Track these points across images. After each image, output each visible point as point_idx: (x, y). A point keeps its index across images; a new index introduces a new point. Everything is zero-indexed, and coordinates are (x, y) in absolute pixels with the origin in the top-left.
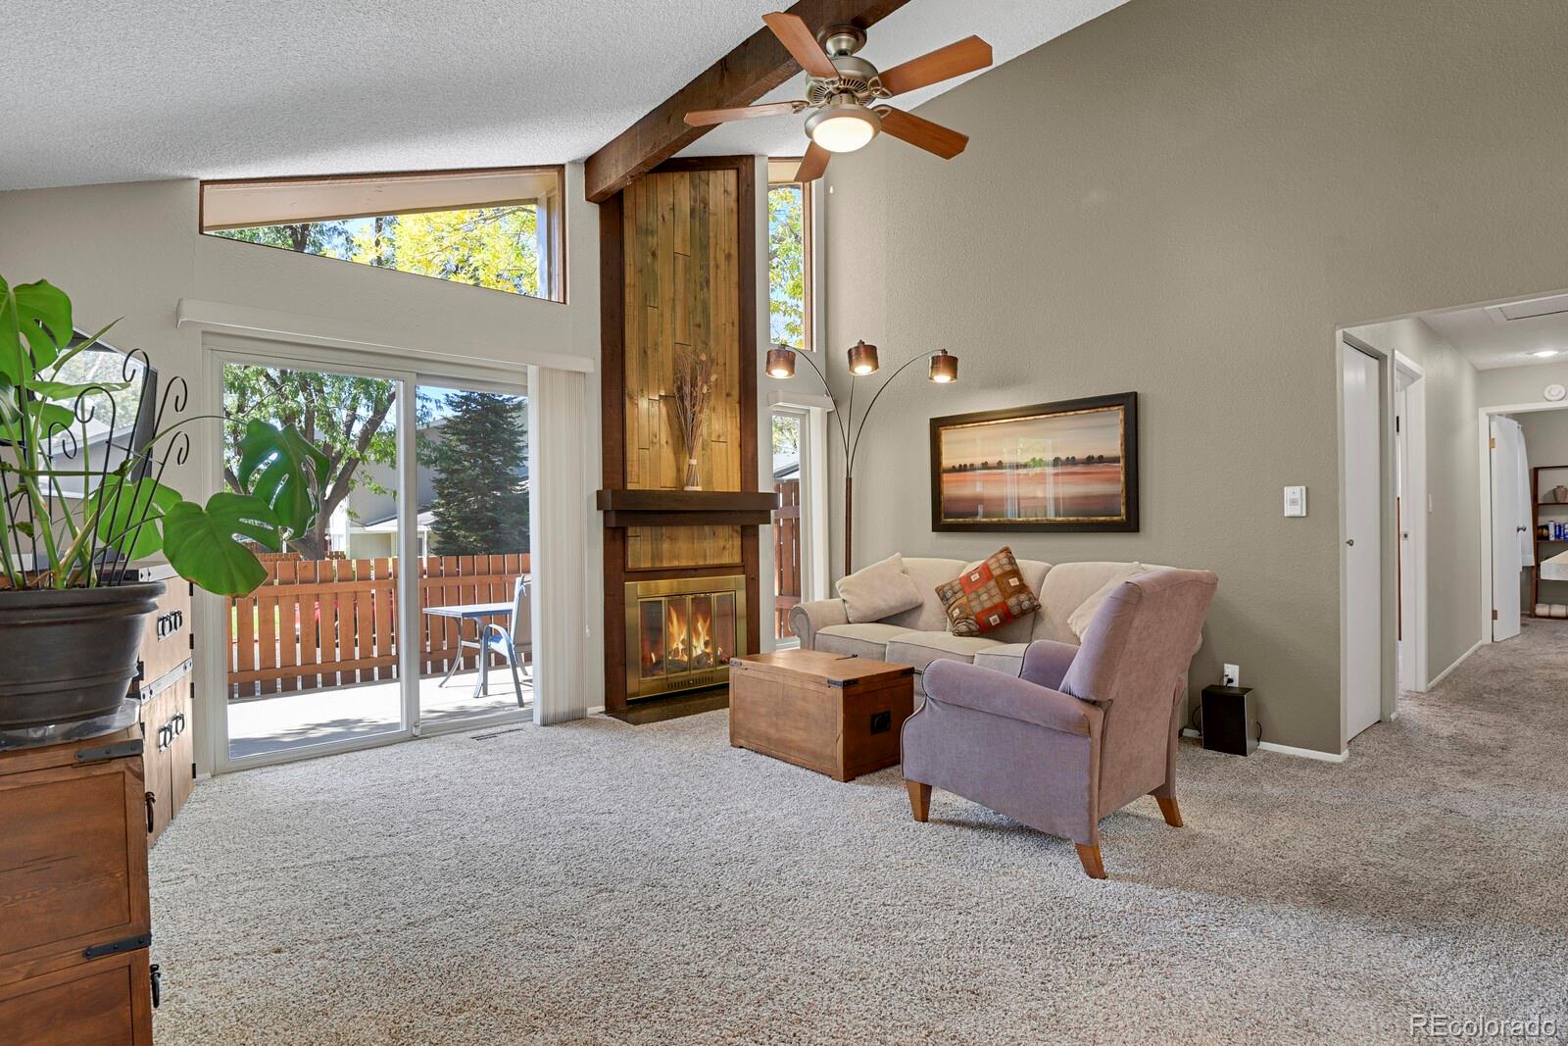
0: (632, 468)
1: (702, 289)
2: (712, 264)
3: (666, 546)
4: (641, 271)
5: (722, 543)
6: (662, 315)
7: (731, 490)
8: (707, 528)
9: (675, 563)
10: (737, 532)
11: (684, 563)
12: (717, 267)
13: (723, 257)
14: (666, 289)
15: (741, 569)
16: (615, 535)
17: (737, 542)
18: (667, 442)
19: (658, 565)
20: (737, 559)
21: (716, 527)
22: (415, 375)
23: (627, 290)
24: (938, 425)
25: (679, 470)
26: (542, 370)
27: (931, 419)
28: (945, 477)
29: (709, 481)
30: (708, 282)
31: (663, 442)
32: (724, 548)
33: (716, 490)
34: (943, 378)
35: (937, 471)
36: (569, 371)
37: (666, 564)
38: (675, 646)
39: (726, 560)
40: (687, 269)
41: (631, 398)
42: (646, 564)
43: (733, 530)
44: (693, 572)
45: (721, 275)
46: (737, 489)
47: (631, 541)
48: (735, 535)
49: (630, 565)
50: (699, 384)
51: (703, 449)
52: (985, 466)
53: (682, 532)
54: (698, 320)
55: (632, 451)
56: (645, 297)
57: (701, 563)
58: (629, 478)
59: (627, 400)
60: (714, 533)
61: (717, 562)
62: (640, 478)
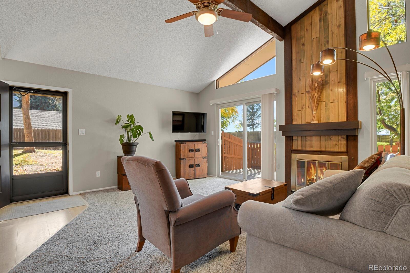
0: (294, 118)
1: (325, 45)
2: (330, 33)
3: (308, 143)
4: (298, 53)
5: (334, 143)
6: (307, 63)
7: (340, 121)
8: (327, 137)
9: (312, 149)
10: (344, 138)
11: (315, 149)
12: (333, 33)
13: (336, 28)
14: (308, 54)
15: (346, 154)
16: (289, 140)
17: (344, 142)
18: (309, 107)
19: (304, 149)
20: (344, 149)
21: (331, 137)
23: (293, 61)
26: (262, 95)
29: (329, 118)
30: (328, 42)
31: (307, 107)
32: (336, 145)
33: (331, 122)
37: (308, 149)
38: (312, 177)
39: (336, 149)
40: (318, 42)
41: (295, 95)
42: (300, 148)
43: (342, 137)
44: (320, 153)
45: (335, 35)
46: (344, 120)
47: (294, 141)
48: (343, 139)
49: (294, 148)
51: (325, 107)
53: (315, 138)
55: (295, 112)
56: (300, 60)
57: (324, 150)
58: (294, 121)
59: (293, 96)
60: (331, 139)
61: (332, 150)
62: (298, 120)
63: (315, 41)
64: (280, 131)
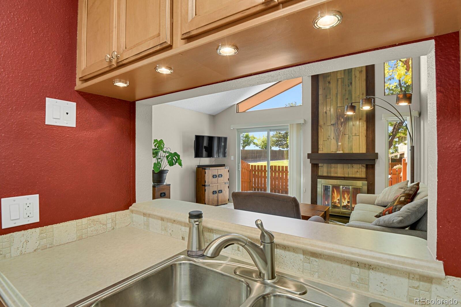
0: (320, 147)
1: (349, 86)
2: (353, 77)
3: (333, 170)
4: (324, 89)
5: (356, 170)
6: (332, 99)
7: (361, 152)
8: (349, 165)
9: (336, 175)
10: (364, 166)
11: (339, 175)
12: (356, 77)
13: (358, 72)
14: (334, 91)
15: (366, 179)
16: (315, 167)
17: (364, 170)
18: (333, 138)
19: (329, 175)
20: (364, 175)
21: (353, 165)
23: (320, 96)
26: (290, 125)
29: (352, 149)
30: (351, 83)
31: (332, 138)
32: (357, 172)
33: (354, 152)
34: (404, 104)
37: (332, 175)
38: (335, 201)
39: (358, 176)
40: (343, 82)
41: (321, 127)
42: (325, 174)
43: (362, 166)
44: (343, 179)
45: (357, 79)
46: (364, 151)
47: (320, 168)
48: (363, 167)
49: (320, 174)
51: (348, 139)
53: (339, 166)
54: (347, 97)
55: (321, 142)
56: (326, 96)
57: (347, 176)
58: (319, 150)
59: (319, 128)
60: (353, 167)
61: (354, 176)
62: (323, 149)
63: (340, 81)
64: (308, 158)
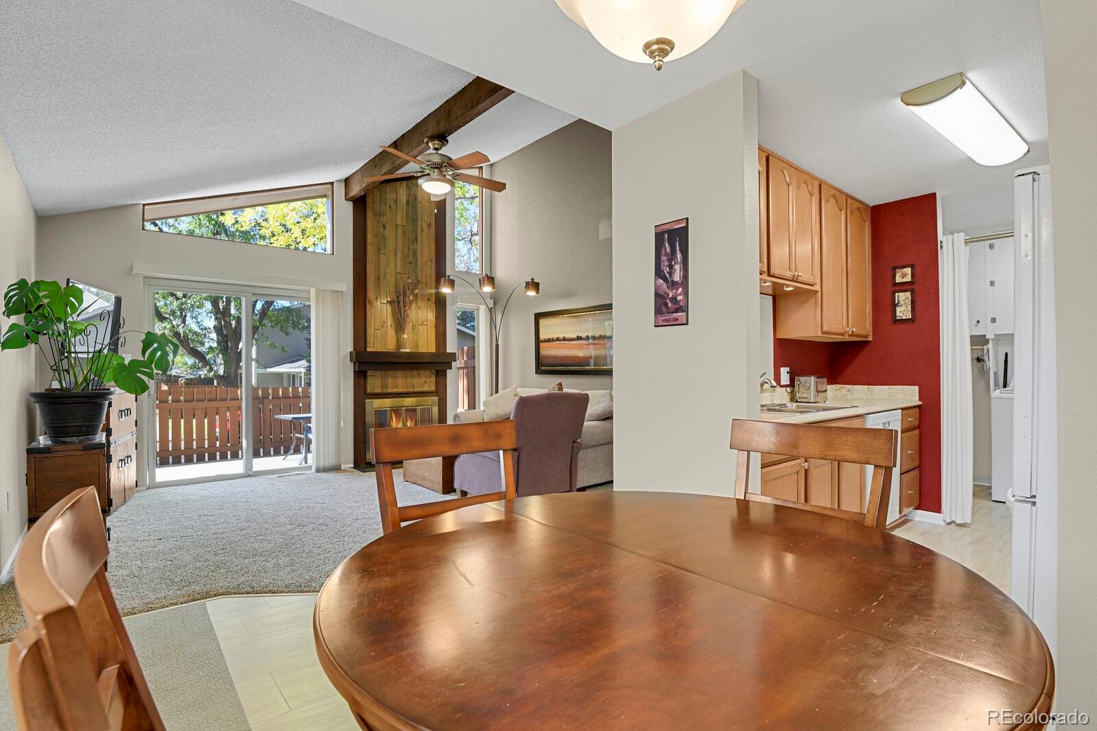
0: (370, 340)
1: (413, 243)
2: (419, 229)
3: (390, 381)
4: (376, 235)
5: (424, 380)
6: (389, 258)
7: (429, 351)
8: (415, 372)
9: (396, 390)
11: (400, 390)
12: (422, 230)
13: (426, 225)
14: (391, 245)
15: (436, 394)
16: (360, 375)
17: (433, 379)
18: (391, 326)
19: (385, 391)
20: (433, 388)
21: (420, 371)
22: (251, 294)
23: (368, 246)
24: (538, 316)
25: (398, 340)
26: (317, 291)
27: (535, 314)
28: (542, 345)
29: (417, 346)
30: (416, 239)
31: (389, 325)
32: (425, 382)
33: (421, 351)
34: (532, 293)
35: (538, 341)
36: (332, 291)
37: (390, 391)
39: (426, 389)
40: (404, 233)
41: (371, 303)
42: (378, 390)
43: (431, 373)
44: (405, 396)
45: (425, 235)
46: (433, 350)
47: (369, 378)
48: (432, 375)
49: (369, 390)
50: (408, 294)
51: (411, 329)
52: (558, 339)
53: (400, 373)
54: (410, 260)
55: (371, 331)
56: (379, 249)
57: (411, 390)
58: (368, 345)
59: (368, 304)
60: (419, 375)
61: (420, 390)
62: (374, 345)
63: (400, 231)
64: (350, 361)
